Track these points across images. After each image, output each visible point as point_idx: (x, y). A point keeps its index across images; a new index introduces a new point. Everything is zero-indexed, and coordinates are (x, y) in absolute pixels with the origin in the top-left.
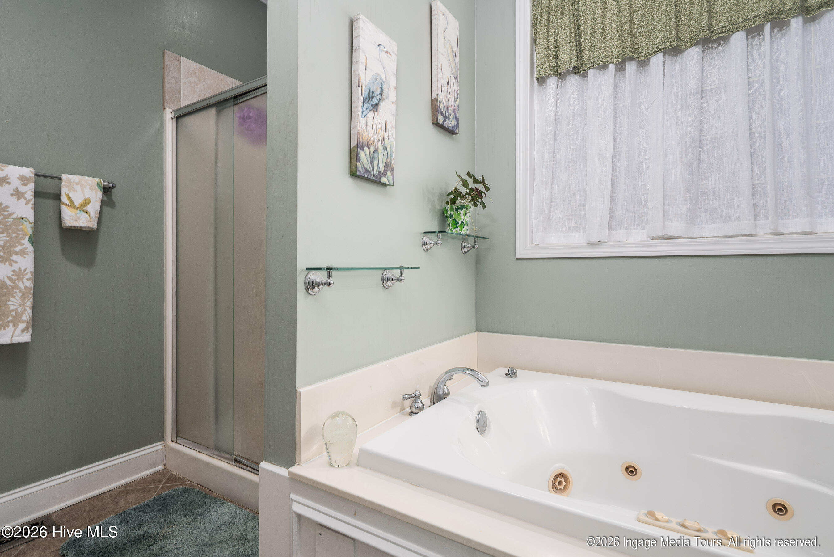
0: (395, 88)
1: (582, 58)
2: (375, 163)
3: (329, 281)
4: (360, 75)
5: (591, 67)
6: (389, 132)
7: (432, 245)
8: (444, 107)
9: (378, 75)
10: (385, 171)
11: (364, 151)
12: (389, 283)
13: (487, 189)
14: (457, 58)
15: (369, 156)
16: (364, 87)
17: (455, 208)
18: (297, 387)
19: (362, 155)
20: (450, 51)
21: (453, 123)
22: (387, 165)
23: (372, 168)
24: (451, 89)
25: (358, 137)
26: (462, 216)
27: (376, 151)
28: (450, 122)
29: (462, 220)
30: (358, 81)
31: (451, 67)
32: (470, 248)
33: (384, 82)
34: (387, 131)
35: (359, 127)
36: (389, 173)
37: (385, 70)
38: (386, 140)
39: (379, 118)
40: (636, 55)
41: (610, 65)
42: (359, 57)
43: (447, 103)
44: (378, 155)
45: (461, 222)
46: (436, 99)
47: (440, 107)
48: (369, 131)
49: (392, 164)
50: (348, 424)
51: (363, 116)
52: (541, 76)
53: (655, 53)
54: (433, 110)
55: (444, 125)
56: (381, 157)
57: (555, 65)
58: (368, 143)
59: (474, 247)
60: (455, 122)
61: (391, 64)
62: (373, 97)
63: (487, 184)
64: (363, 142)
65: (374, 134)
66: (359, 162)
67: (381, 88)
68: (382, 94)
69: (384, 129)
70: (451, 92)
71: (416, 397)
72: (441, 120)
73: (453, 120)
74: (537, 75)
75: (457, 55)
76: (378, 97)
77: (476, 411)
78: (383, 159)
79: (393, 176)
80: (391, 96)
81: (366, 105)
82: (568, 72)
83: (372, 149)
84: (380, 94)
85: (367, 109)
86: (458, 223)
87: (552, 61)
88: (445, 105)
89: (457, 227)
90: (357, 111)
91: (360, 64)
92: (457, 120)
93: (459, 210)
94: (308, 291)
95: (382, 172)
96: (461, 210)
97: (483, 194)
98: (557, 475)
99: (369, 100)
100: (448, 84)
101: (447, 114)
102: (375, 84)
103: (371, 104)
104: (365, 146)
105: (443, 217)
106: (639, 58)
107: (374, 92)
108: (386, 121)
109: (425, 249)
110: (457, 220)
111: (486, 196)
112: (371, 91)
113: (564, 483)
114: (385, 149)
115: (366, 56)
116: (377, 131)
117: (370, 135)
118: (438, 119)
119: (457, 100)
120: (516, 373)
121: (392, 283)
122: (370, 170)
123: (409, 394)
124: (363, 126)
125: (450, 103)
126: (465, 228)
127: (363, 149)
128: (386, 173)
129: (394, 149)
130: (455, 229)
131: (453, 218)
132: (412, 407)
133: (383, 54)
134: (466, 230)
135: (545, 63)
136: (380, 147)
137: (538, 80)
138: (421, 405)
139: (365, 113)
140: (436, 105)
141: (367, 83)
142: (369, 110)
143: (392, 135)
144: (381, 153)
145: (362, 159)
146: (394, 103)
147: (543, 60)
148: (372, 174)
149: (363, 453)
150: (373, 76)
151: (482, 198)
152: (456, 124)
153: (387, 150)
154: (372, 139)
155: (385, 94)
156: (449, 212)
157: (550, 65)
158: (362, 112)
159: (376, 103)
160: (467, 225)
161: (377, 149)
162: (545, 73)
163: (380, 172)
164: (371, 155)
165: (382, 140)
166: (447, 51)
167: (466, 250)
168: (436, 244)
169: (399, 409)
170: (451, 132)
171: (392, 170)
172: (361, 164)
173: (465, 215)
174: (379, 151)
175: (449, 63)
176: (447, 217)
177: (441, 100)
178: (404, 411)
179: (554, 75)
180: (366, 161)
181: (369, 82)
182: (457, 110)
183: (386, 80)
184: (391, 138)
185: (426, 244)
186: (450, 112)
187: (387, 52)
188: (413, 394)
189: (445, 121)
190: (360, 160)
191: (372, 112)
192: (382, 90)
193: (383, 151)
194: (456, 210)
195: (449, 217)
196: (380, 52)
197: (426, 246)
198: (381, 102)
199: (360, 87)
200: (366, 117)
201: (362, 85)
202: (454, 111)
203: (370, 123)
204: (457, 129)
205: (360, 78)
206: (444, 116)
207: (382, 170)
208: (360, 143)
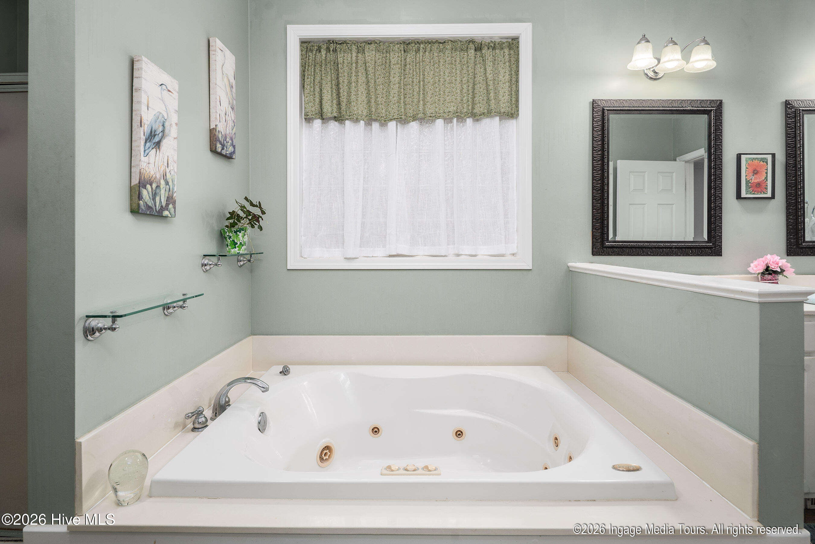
0: (176, 124)
1: (340, 109)
2: (157, 199)
3: (114, 326)
4: (142, 116)
5: (347, 119)
6: (171, 167)
7: (212, 266)
8: (222, 136)
9: (160, 113)
10: (167, 205)
11: (146, 189)
12: (171, 310)
13: (263, 213)
14: (234, 90)
15: (151, 193)
16: (146, 126)
17: (234, 230)
18: (75, 438)
19: (144, 193)
20: (227, 83)
21: (231, 149)
22: (170, 200)
23: (154, 204)
24: (229, 118)
25: (140, 176)
26: (241, 238)
27: (158, 187)
28: (228, 150)
29: (241, 241)
30: (140, 121)
31: (229, 99)
32: (246, 262)
33: (166, 120)
34: (169, 166)
35: (142, 166)
36: (171, 206)
37: (167, 108)
38: (168, 175)
39: (161, 155)
40: (379, 118)
41: (361, 121)
42: (142, 98)
43: (225, 132)
44: (160, 190)
45: (239, 244)
46: (214, 129)
47: (218, 137)
48: (152, 169)
49: (174, 197)
50: (138, 460)
51: (145, 155)
52: (308, 117)
53: (391, 120)
54: (211, 139)
55: (222, 153)
56: (163, 192)
57: (320, 110)
58: (150, 180)
59: (249, 261)
60: (232, 149)
61: (173, 102)
62: (155, 135)
63: (263, 209)
64: (146, 180)
65: (156, 171)
66: (141, 201)
67: (163, 125)
68: (164, 131)
69: (166, 164)
70: (228, 122)
71: (199, 413)
72: (219, 148)
73: (230, 146)
74: (305, 115)
75: (234, 86)
76: (160, 135)
77: (257, 413)
78: (165, 193)
79: (175, 208)
80: (173, 132)
81: (148, 144)
82: (330, 119)
83: (154, 186)
84: (162, 132)
85: (149, 148)
86: (237, 244)
87: (317, 106)
88: (223, 134)
89: (235, 248)
90: (139, 151)
91: (142, 105)
92: (234, 147)
93: (238, 233)
94: (86, 337)
95: (164, 206)
96: (240, 233)
97: (260, 219)
98: (324, 449)
99: (151, 138)
100: (226, 114)
101: (225, 142)
102: (157, 123)
103: (153, 142)
104: (148, 184)
105: (222, 237)
106: (381, 121)
107: (156, 131)
108: (168, 156)
109: (205, 270)
110: (236, 241)
111: (262, 220)
112: (153, 130)
113: (329, 454)
114: (167, 183)
115: (148, 96)
116: (159, 167)
117: (152, 173)
118: (217, 147)
119: (234, 128)
120: (289, 371)
121: (174, 310)
122: (152, 206)
123: (192, 412)
124: (145, 164)
125: (228, 132)
126: (244, 247)
127: (145, 187)
128: (168, 206)
129: (175, 183)
130: (233, 249)
131: (232, 240)
132: (195, 423)
133: (165, 93)
134: (244, 250)
135: (312, 107)
136: (163, 182)
137: (306, 119)
138: (203, 419)
139: (147, 152)
140: (215, 135)
141: (149, 123)
142: (151, 148)
143: (173, 170)
144: (164, 187)
145: (144, 197)
146: (175, 138)
147: (310, 104)
148: (154, 209)
149: (154, 483)
150: (155, 115)
151: (259, 222)
152: (233, 150)
153: (169, 184)
154: (154, 176)
155: (167, 131)
156: (227, 234)
157: (316, 109)
158: (145, 151)
159: (158, 141)
160: (245, 245)
161: (159, 185)
162: (312, 115)
163: (162, 206)
164: (153, 191)
165: (164, 176)
166: (225, 85)
167: (242, 263)
168: (216, 265)
169: (181, 428)
170: (229, 157)
171: (174, 203)
172: (143, 202)
173: (243, 237)
174: (161, 187)
175: (227, 95)
176: (225, 238)
177: (220, 130)
178: (186, 428)
179: (319, 118)
180: (149, 198)
181: (151, 122)
182: (234, 137)
183: (167, 118)
184: (172, 173)
185: (206, 266)
186: (228, 140)
187: (169, 91)
188: (196, 411)
189: (223, 149)
190: (143, 198)
191: (154, 150)
192: (164, 128)
193: (164, 186)
194: (234, 233)
195: (227, 238)
196: (162, 91)
197: (205, 267)
198: (163, 139)
199: (142, 127)
200: (148, 156)
201: (144, 124)
202: (232, 139)
203: (152, 161)
204: (234, 154)
205: (142, 118)
206: (222, 145)
207: (164, 204)
208: (142, 181)
